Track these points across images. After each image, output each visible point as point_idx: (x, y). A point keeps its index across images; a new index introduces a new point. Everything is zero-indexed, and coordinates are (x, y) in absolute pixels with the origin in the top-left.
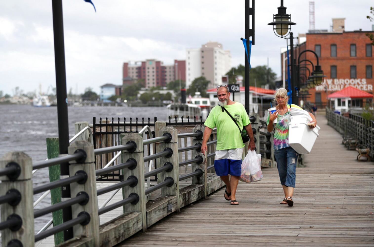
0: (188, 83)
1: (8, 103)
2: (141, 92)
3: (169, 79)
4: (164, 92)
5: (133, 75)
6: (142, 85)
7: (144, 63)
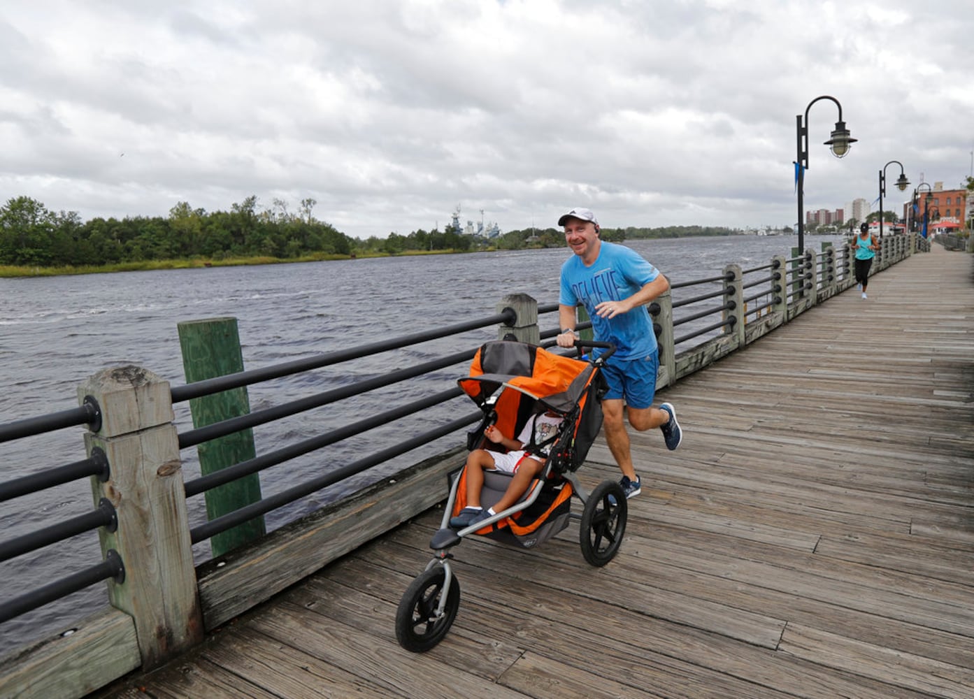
0: (845, 222)
1: (743, 234)
2: (818, 227)
3: (833, 220)
4: (831, 227)
5: (812, 218)
6: (818, 224)
7: (818, 211)
